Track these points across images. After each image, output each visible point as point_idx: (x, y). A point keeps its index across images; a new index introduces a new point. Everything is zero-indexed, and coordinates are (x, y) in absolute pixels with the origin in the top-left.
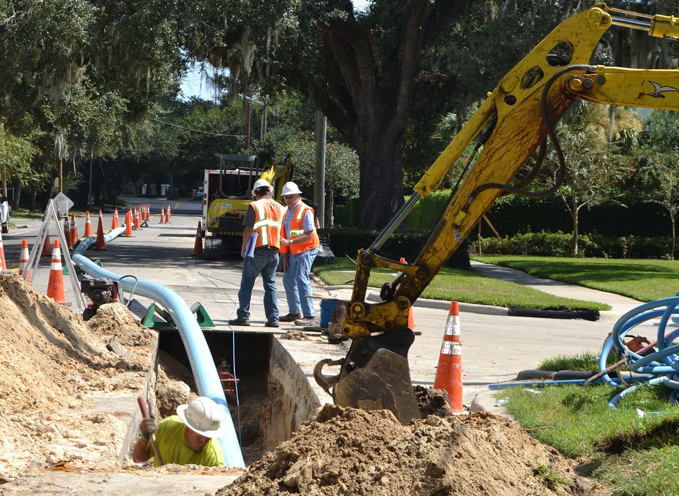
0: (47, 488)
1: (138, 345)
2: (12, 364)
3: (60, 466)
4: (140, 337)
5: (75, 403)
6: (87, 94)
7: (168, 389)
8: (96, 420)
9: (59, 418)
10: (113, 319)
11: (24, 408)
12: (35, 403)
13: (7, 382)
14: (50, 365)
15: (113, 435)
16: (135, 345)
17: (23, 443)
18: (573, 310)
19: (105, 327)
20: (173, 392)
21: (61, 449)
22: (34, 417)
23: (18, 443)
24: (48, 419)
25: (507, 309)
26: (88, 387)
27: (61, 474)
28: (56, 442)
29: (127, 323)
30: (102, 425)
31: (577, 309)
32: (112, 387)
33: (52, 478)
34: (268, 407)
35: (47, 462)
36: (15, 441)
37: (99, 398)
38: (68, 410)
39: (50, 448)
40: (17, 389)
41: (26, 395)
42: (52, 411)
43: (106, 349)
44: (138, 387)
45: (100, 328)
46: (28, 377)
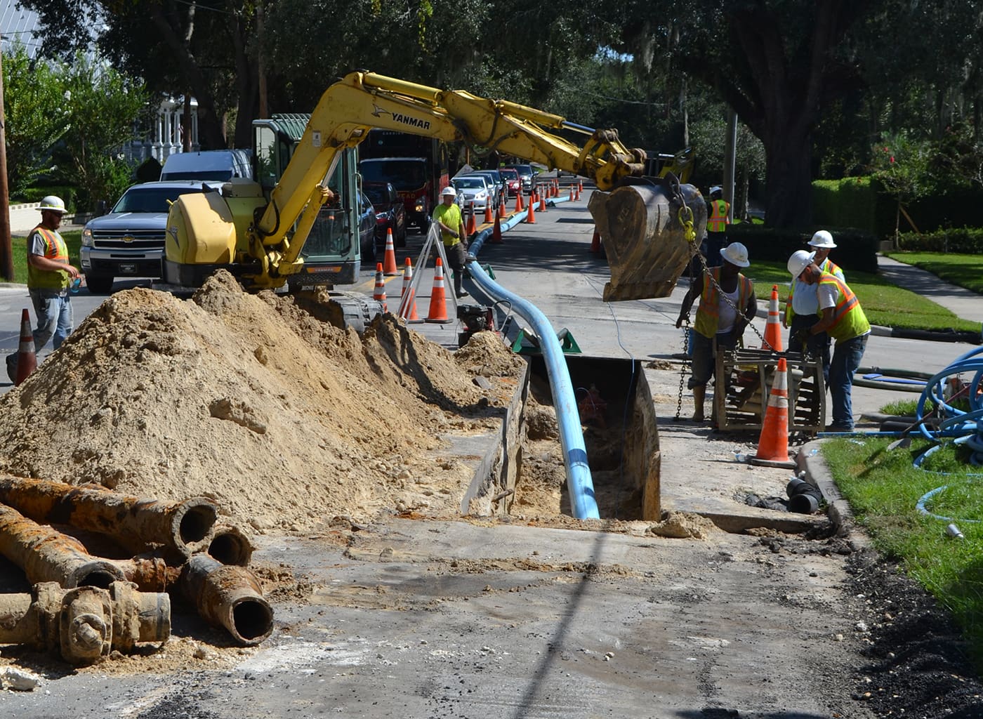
0: (392, 536)
1: (506, 375)
2: (377, 410)
3: (406, 514)
4: (508, 367)
5: (433, 443)
6: (490, 74)
7: (539, 413)
8: (446, 467)
9: (415, 463)
10: (484, 349)
11: (385, 452)
12: (395, 447)
13: (371, 427)
14: (415, 404)
15: (458, 482)
16: (503, 375)
17: (378, 490)
18: (958, 332)
19: (475, 357)
20: (543, 415)
21: (411, 496)
22: (393, 461)
23: (373, 491)
24: (406, 463)
25: (891, 329)
26: (449, 426)
27: (408, 521)
28: (408, 489)
29: (498, 352)
30: (451, 471)
31: (962, 331)
32: (470, 426)
33: (399, 526)
34: (631, 435)
35: (397, 509)
36: (371, 489)
37: (456, 439)
38: (426, 451)
39: (401, 495)
40: (381, 434)
41: (388, 438)
42: (410, 455)
43: (472, 384)
44: (495, 426)
45: (471, 358)
46: (391, 422)
